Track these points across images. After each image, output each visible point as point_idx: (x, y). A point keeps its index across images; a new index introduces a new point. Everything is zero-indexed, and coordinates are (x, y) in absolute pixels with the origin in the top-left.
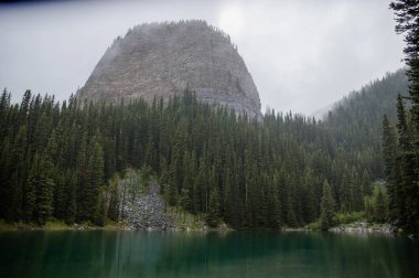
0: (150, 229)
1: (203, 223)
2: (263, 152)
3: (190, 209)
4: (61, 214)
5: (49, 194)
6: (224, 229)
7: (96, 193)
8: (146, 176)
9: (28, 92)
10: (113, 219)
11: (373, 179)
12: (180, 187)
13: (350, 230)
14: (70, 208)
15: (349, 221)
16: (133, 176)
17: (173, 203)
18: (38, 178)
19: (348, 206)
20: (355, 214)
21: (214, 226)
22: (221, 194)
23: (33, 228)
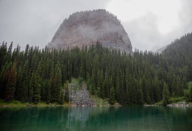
0: (83, 106)
1: (107, 102)
2: (134, 70)
3: (101, 96)
4: (44, 99)
5: (39, 90)
6: (117, 105)
7: (59, 90)
8: (80, 82)
9: (28, 46)
10: (66, 101)
11: (188, 81)
12: (96, 87)
13: (177, 105)
14: (48, 97)
15: (177, 101)
16: (75, 82)
17: (93, 94)
18: (34, 83)
19: (176, 94)
20: (180, 98)
21: (113, 104)
22: (115, 89)
23: (33, 105)
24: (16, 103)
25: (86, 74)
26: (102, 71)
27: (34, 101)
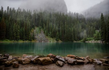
0: (43, 42)
1: (55, 40)
2: (69, 23)
3: (52, 37)
4: (22, 38)
5: (19, 34)
6: (60, 42)
7: (29, 33)
8: (40, 29)
9: (8, 7)
10: (33, 40)
11: (96, 30)
12: (49, 32)
13: (90, 42)
14: (24, 37)
15: (90, 40)
17: (47, 35)
18: (16, 30)
19: (90, 36)
20: (92, 38)
21: (58, 41)
22: (59, 33)
23: (16, 42)
24: (7, 40)
25: (43, 25)
26: (52, 23)
27: (17, 39)
